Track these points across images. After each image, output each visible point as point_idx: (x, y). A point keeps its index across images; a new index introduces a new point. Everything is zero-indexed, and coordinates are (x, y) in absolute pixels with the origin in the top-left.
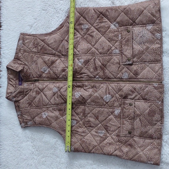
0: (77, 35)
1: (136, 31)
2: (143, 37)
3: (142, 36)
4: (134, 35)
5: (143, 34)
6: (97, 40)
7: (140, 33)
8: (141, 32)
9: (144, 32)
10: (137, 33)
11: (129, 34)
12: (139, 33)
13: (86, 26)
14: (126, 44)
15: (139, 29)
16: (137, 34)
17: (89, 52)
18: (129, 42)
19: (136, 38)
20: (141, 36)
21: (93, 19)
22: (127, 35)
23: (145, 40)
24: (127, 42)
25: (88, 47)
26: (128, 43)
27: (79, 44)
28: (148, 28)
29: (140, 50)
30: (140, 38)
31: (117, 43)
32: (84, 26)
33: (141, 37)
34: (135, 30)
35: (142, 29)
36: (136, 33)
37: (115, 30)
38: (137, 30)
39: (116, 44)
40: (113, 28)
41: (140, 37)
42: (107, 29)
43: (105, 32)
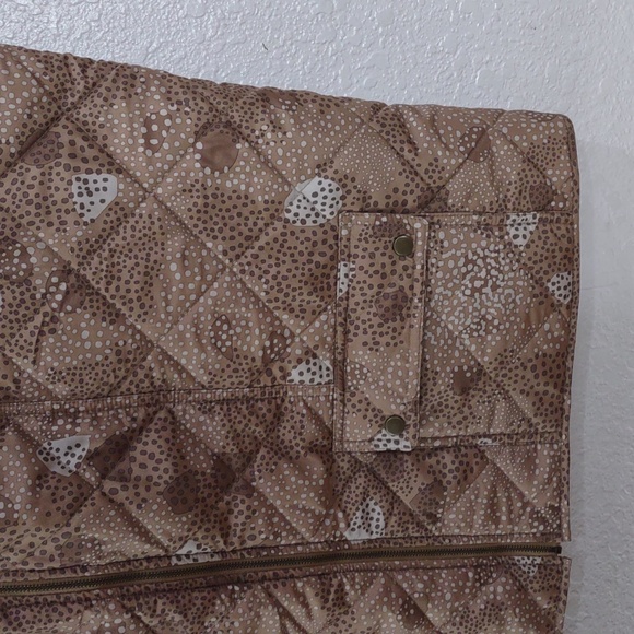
0: (24, 249)
1: (449, 249)
2: (487, 290)
3: (485, 285)
4: (440, 275)
5: (488, 272)
6: (192, 292)
7: (470, 267)
8: (480, 262)
9: (496, 259)
10: (456, 266)
11: (405, 268)
12: (465, 265)
13: (101, 184)
14: (384, 329)
15: (469, 241)
16: (455, 272)
17: (131, 378)
18: (402, 320)
19: (445, 297)
20: (478, 284)
21: (162, 140)
22: (393, 272)
23: (497, 309)
24: (394, 320)
25: (118, 353)
26: (398, 324)
27: (53, 331)
28: (516, 237)
29: (461, 367)
30: (472, 296)
31: (323, 317)
32: (92, 186)
33: (479, 290)
34: (446, 244)
35: (484, 243)
36: (451, 264)
37: (314, 233)
38: (457, 247)
39: (317, 324)
40: (303, 222)
41: (474, 290)
42: (261, 223)
43: (248, 238)
